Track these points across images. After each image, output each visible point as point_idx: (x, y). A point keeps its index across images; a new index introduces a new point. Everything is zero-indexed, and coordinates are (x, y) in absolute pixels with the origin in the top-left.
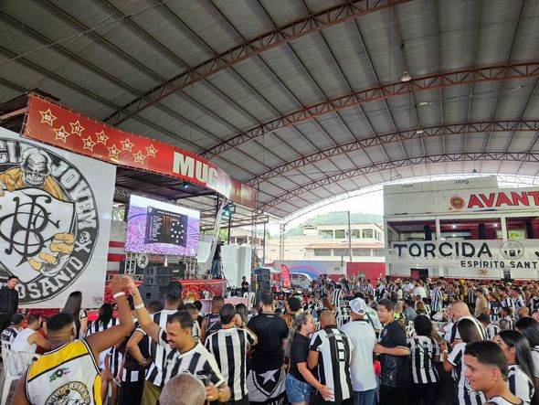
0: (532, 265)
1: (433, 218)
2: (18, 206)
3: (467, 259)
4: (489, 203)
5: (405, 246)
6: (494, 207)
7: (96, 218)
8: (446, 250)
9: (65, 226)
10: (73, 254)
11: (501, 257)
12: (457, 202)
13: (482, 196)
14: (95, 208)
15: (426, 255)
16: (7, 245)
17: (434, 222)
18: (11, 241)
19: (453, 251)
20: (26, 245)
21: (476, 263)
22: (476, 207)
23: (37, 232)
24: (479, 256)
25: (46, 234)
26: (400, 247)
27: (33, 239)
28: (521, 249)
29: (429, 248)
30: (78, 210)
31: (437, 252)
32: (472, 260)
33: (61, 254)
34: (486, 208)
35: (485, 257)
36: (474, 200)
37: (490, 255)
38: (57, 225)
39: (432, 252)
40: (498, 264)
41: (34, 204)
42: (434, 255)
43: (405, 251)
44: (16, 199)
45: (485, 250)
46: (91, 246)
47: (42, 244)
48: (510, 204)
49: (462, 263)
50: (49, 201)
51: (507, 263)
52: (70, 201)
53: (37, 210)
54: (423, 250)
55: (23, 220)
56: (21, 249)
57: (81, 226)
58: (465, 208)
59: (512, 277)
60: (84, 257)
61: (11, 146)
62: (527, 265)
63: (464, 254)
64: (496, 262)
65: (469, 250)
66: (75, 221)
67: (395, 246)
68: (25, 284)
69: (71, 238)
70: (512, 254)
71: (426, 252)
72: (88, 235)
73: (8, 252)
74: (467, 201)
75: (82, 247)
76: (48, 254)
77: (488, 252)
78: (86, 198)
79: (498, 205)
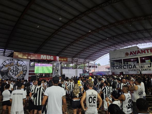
0: (147, 70)
1: (121, 59)
2: (14, 68)
3: (130, 69)
4: (135, 53)
5: (115, 66)
6: (136, 54)
7: (27, 68)
8: (125, 67)
9: (21, 70)
10: (23, 74)
11: (139, 68)
12: (127, 54)
13: (133, 52)
14: (26, 67)
15: (120, 69)
16: (12, 74)
17: (121, 60)
18: (13, 73)
19: (127, 67)
20: (15, 73)
21: (132, 70)
22: (132, 55)
23: (17, 71)
24: (133, 68)
25: (18, 72)
26: (114, 67)
27: (16, 72)
28: (144, 65)
29: (121, 67)
30: (23, 67)
31: (122, 68)
32: (131, 69)
33: (21, 74)
34: (134, 55)
35: (135, 68)
36: (131, 53)
37: (136, 68)
38: (20, 70)
39: (121, 68)
40: (138, 70)
41: (16, 67)
42: (122, 69)
43: (115, 68)
44: (13, 67)
45: (135, 66)
46: (26, 73)
47: (18, 73)
48: (140, 53)
49: (129, 70)
50: (18, 67)
51: (140, 69)
52: (22, 66)
53: (17, 68)
54: (119, 67)
55: (15, 70)
56: (15, 74)
57: (24, 70)
58: (129, 55)
59: (142, 73)
60: (25, 75)
61: (12, 60)
62: (146, 70)
63: (129, 68)
64: (137, 69)
65: (130, 67)
66: (23, 69)
67: (113, 67)
68: (15, 79)
69: (23, 72)
70: (142, 67)
71: (120, 68)
72: (25, 71)
73: (13, 74)
74: (129, 53)
75: (24, 73)
76: (19, 74)
77: (135, 67)
78: (24, 65)
79: (137, 54)
